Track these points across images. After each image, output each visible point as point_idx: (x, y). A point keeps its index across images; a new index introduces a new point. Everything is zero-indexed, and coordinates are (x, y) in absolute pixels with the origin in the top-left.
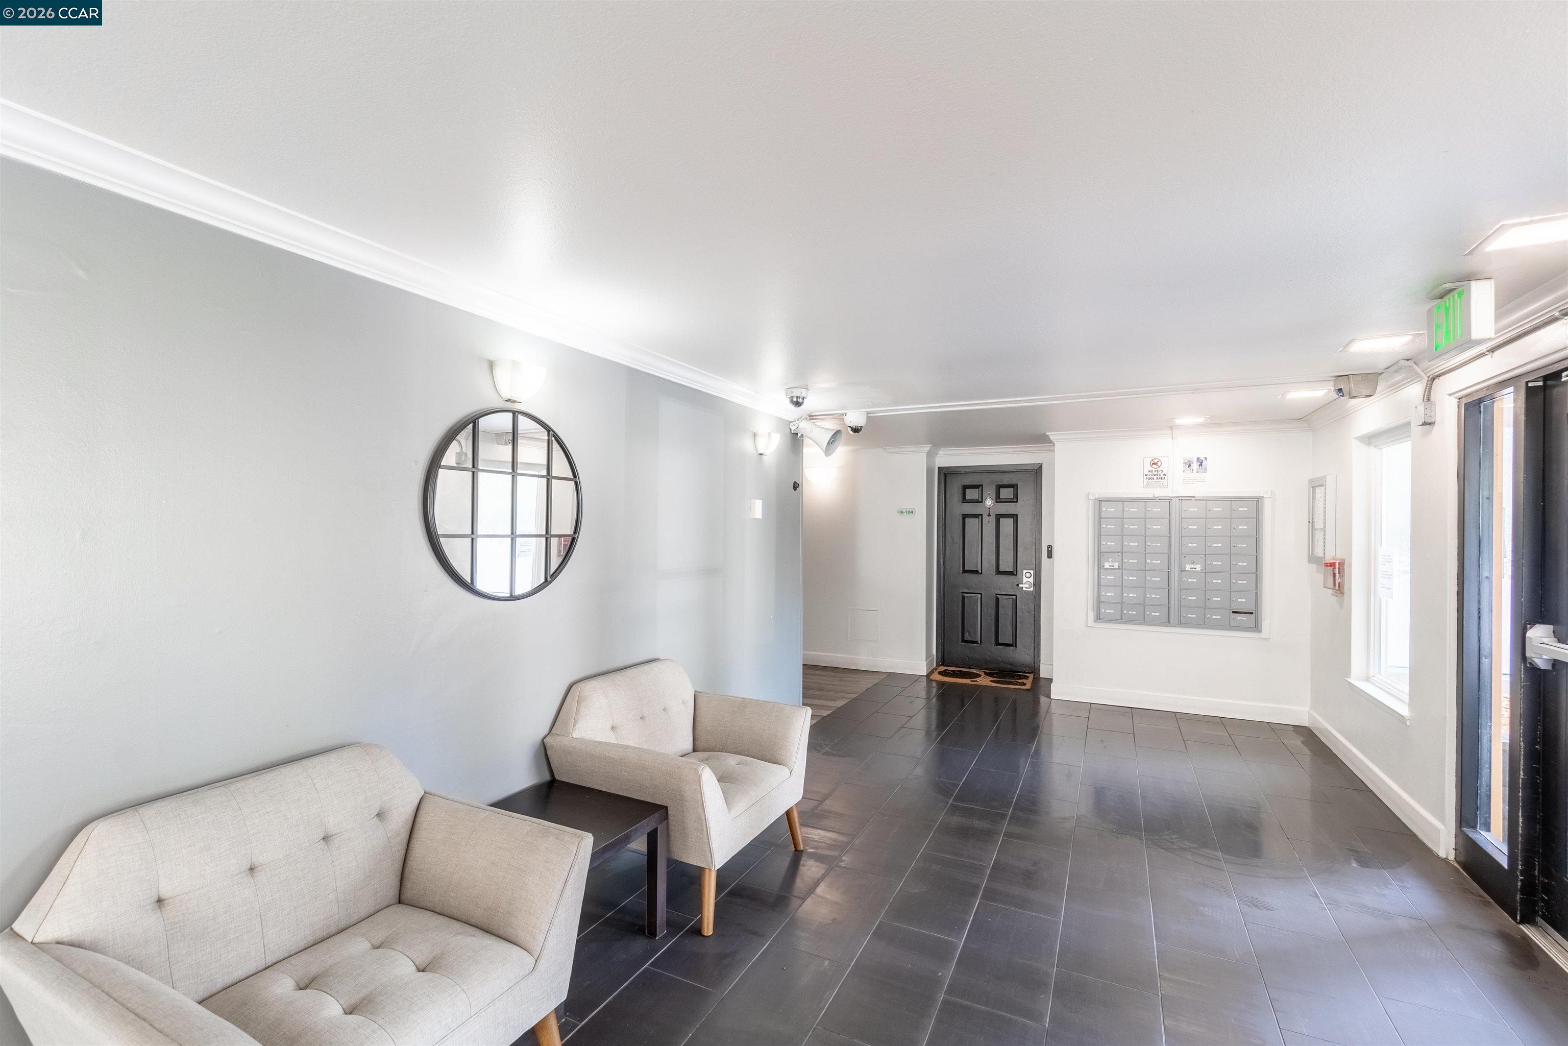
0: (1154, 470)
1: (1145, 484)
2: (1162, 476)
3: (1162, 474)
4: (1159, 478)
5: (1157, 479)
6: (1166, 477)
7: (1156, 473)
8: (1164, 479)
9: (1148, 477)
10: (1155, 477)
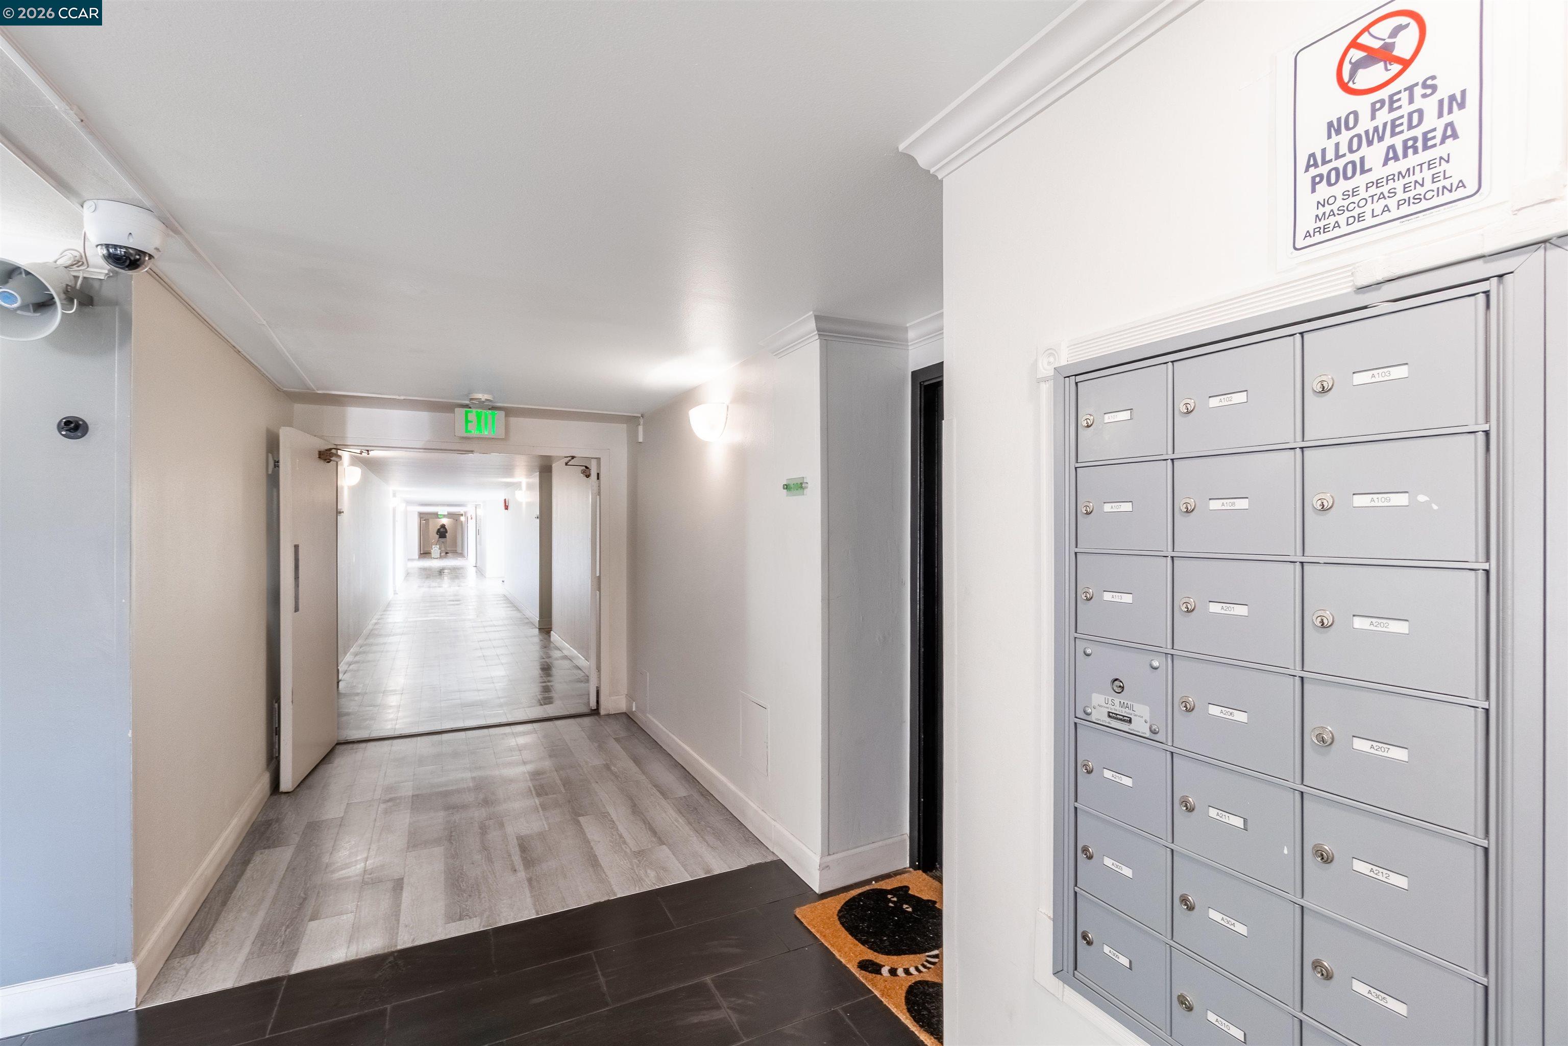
0: (1362, 104)
1: (1307, 222)
2: (1431, 121)
3: (1430, 106)
4: (1410, 147)
5: (1391, 155)
6: (1464, 120)
7: (1383, 116)
8: (1450, 132)
9: (1324, 170)
10: (1374, 154)
